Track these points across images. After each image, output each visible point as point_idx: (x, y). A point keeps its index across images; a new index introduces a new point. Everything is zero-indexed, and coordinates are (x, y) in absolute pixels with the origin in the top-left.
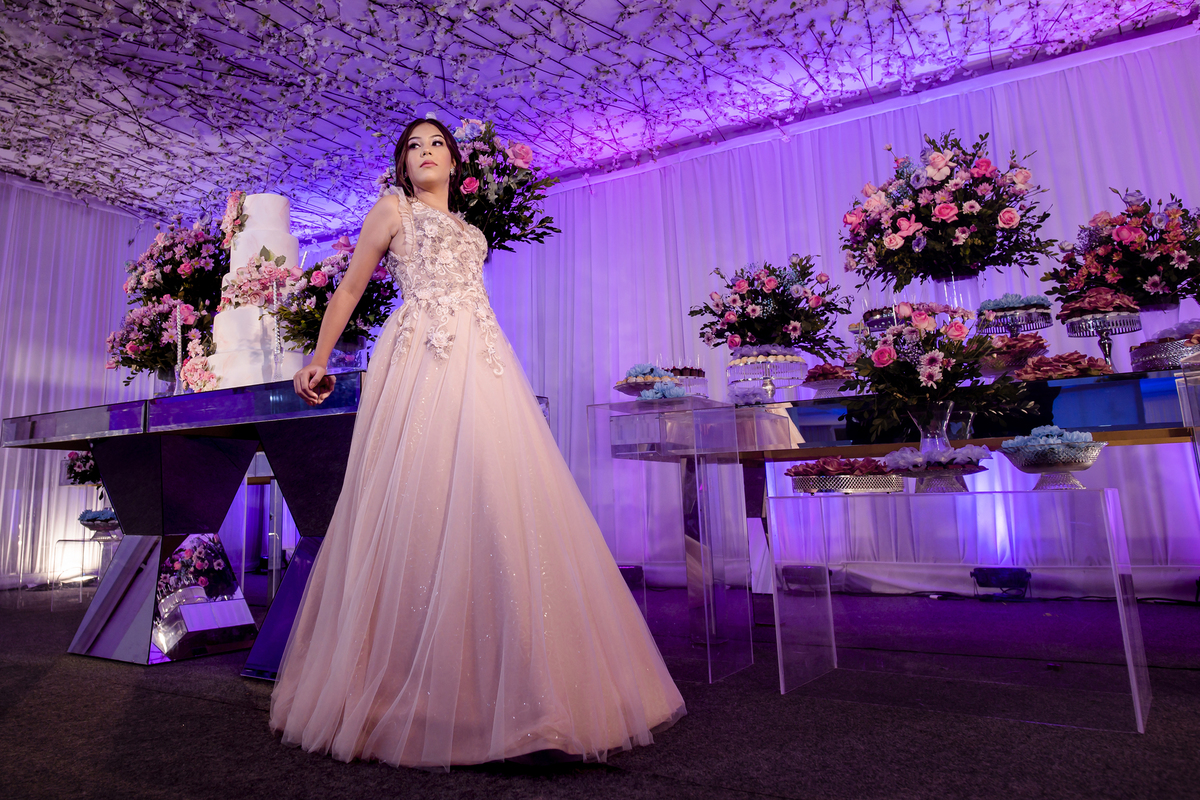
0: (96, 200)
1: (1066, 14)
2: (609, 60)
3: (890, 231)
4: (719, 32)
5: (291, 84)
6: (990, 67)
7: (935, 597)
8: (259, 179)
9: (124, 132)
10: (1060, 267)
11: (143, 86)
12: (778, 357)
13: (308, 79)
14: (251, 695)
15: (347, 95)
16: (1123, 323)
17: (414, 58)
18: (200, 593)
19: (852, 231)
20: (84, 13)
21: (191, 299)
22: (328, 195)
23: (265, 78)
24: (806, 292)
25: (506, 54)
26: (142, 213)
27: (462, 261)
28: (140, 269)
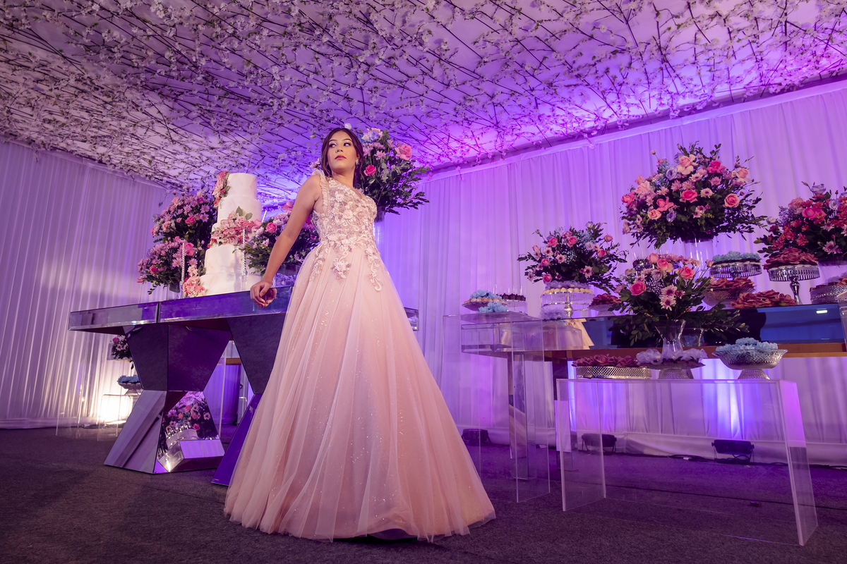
0: (139, 177)
1: (782, 66)
2: (473, 92)
3: (652, 207)
4: (545, 75)
5: (265, 104)
6: (731, 101)
7: (687, 459)
8: (244, 165)
9: (158, 133)
10: (768, 234)
11: (170, 104)
12: (575, 289)
13: (275, 101)
14: (216, 494)
15: (301, 112)
16: (807, 272)
17: (344, 89)
18: (194, 433)
19: (628, 207)
20: (134, 57)
21: (193, 240)
22: (287, 176)
23: (248, 100)
24: (596, 247)
25: (404, 87)
26: (169, 186)
27: (359, 217)
28: (162, 220)
